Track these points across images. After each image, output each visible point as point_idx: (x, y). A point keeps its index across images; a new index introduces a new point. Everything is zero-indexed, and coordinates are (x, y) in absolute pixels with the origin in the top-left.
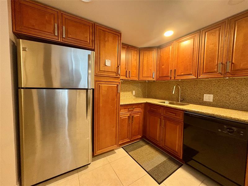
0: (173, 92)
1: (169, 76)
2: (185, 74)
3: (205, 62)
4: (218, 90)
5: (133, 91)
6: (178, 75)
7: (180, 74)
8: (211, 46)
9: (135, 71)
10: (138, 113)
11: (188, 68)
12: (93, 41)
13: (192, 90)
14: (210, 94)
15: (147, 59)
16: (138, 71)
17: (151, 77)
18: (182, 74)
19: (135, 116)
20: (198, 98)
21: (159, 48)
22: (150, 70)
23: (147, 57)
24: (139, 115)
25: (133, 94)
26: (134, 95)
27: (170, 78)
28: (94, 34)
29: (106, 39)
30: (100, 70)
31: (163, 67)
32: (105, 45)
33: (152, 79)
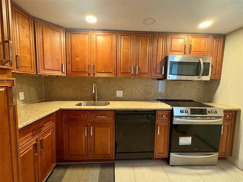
0: (93, 90)
1: (87, 72)
2: (105, 72)
3: (122, 63)
4: (125, 87)
5: (20, 93)
6: (97, 71)
7: (100, 71)
8: (126, 50)
9: (29, 56)
10: (49, 130)
11: (108, 66)
13: (106, 87)
14: (120, 90)
15: (50, 41)
16: (33, 58)
17: (59, 71)
18: (103, 71)
19: (44, 138)
20: (112, 95)
21: (69, 31)
22: (57, 60)
23: (50, 39)
24: (51, 133)
26: (22, 100)
27: (88, 74)
31: (77, 59)
33: (61, 73)
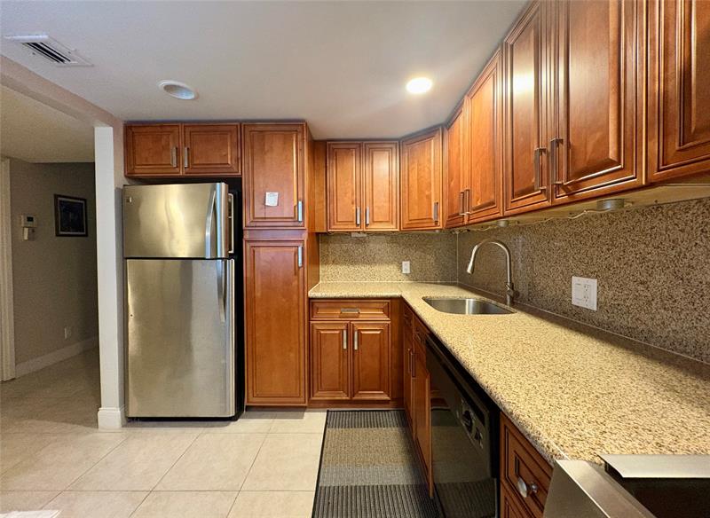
2: (483, 204)
5: (404, 263)
7: (475, 206)
9: (386, 204)
11: (488, 181)
12: (239, 160)
14: (588, 276)
15: (418, 165)
16: (396, 204)
17: (431, 219)
18: (479, 203)
19: (364, 333)
20: (558, 292)
22: (428, 196)
23: (418, 161)
24: (378, 333)
25: (404, 272)
26: (407, 274)
28: (240, 144)
29: (266, 148)
30: (254, 218)
32: (264, 161)
